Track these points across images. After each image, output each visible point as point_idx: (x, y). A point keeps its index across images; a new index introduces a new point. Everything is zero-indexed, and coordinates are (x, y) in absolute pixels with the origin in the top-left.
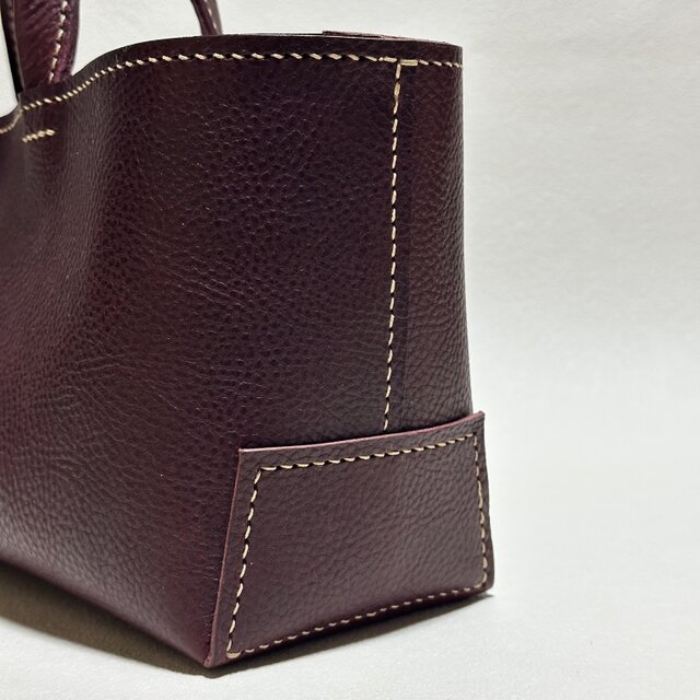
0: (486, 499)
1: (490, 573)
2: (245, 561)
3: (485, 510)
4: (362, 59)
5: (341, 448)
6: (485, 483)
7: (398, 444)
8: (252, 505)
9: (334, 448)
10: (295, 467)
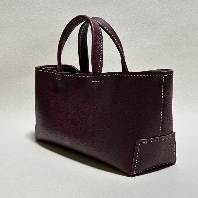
0: (175, 147)
1: (176, 160)
2: (137, 158)
3: (175, 149)
4: (158, 75)
5: (153, 139)
6: (175, 144)
7: (162, 138)
8: (138, 149)
9: (152, 139)
10: (145, 143)
